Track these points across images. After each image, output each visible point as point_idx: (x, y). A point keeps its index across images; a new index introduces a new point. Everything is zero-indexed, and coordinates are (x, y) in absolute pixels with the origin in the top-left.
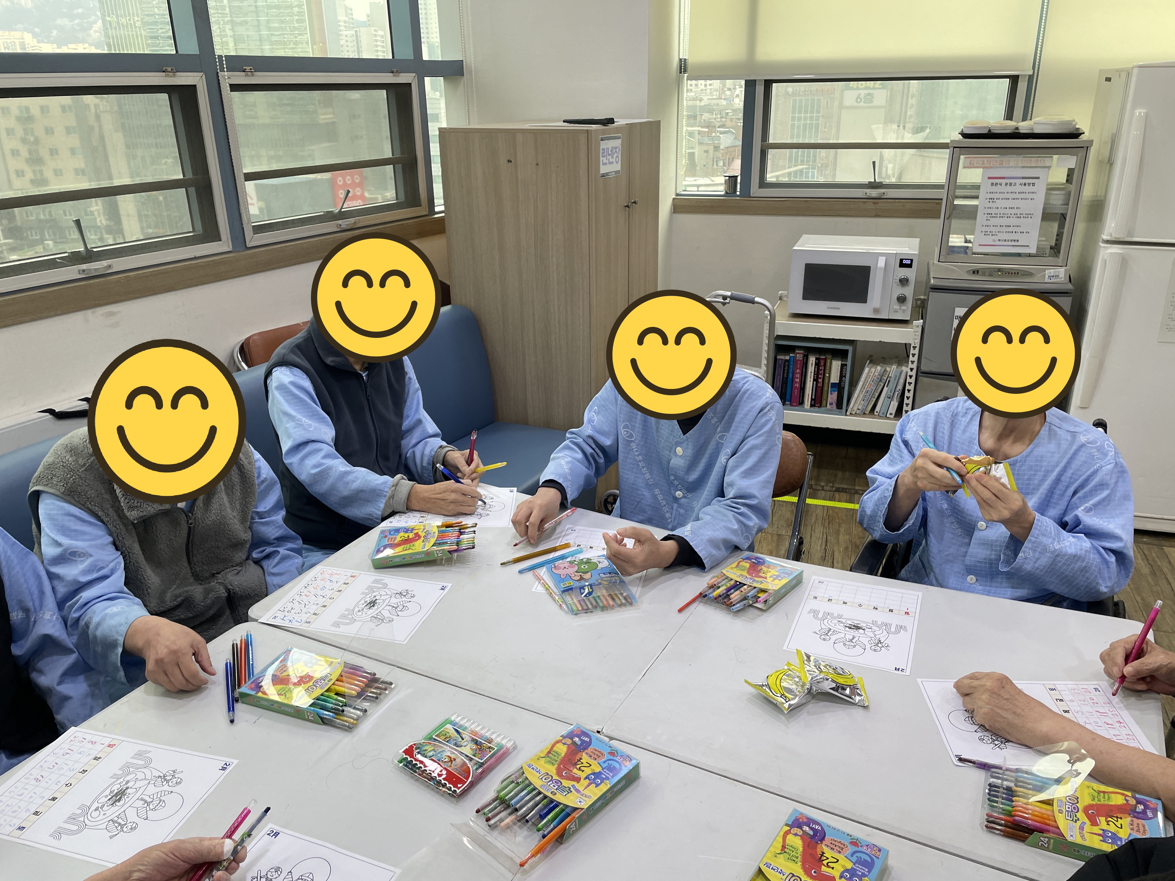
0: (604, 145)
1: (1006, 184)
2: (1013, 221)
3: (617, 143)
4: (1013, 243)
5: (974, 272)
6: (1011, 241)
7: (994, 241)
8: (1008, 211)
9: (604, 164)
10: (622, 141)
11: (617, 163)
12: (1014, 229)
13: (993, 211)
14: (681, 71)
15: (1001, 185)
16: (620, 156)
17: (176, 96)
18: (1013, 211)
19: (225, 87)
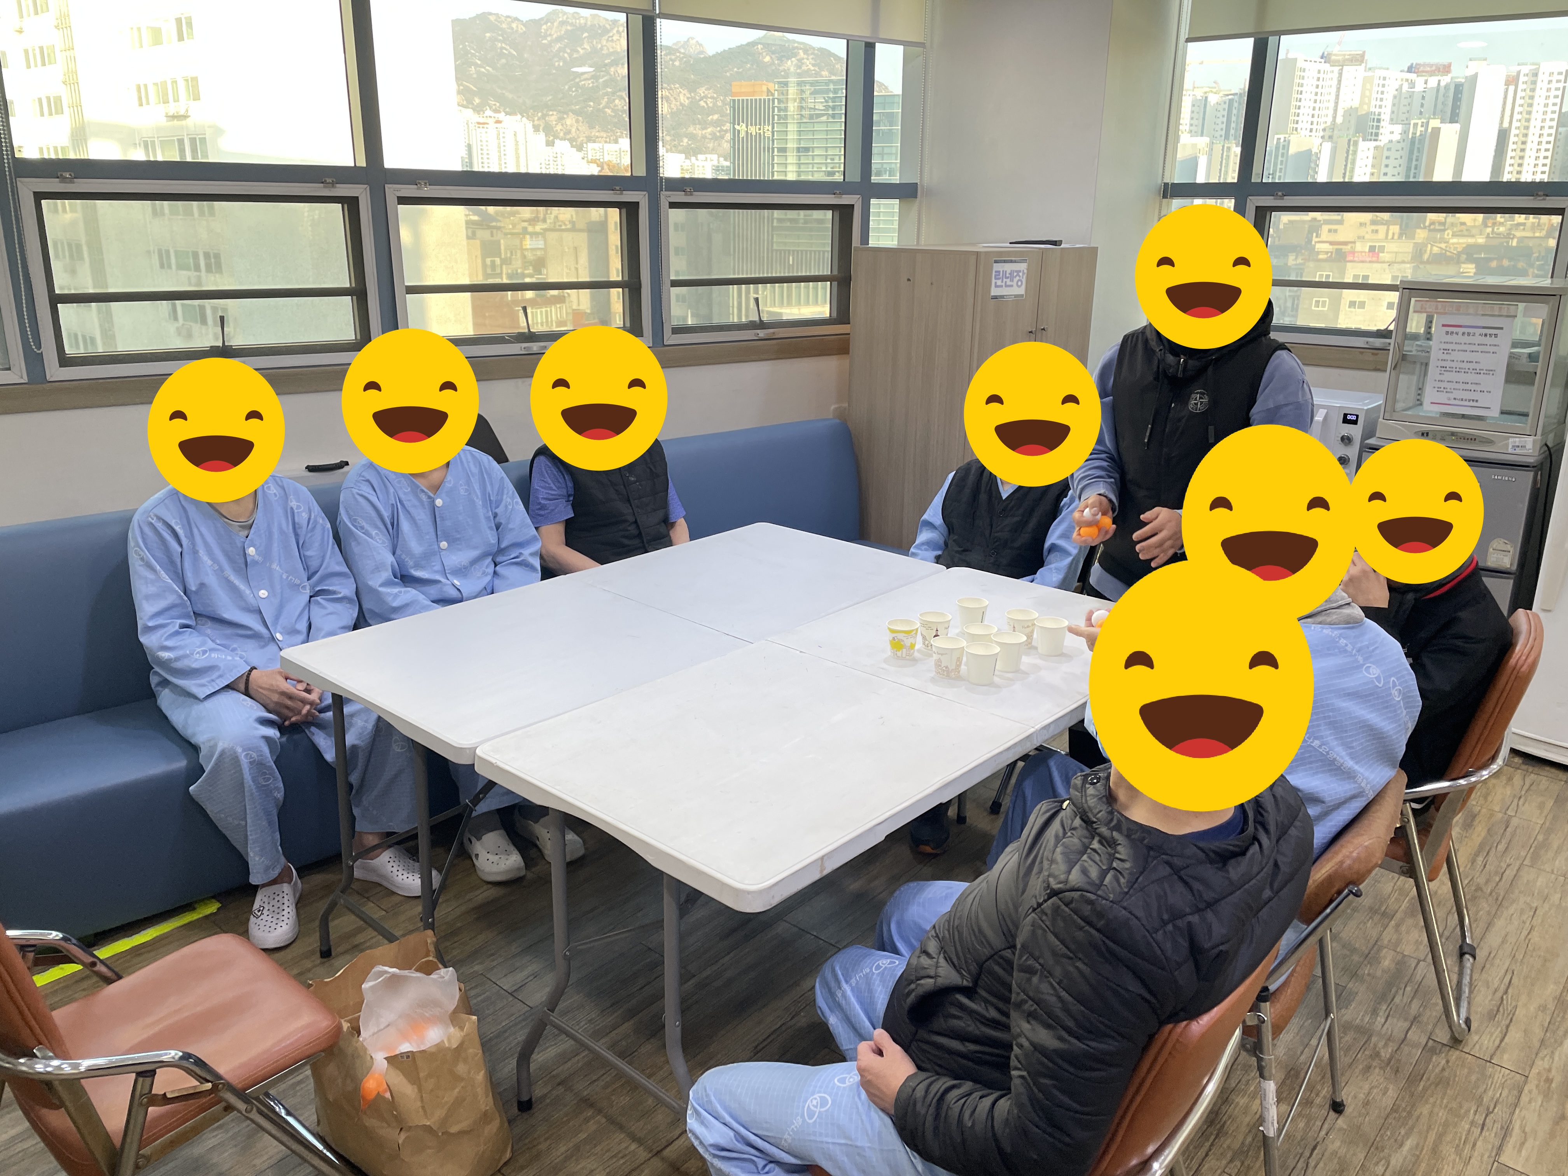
0: (999, 267)
1: (1463, 334)
3: (1023, 267)
4: (1471, 404)
5: (1423, 434)
6: (1469, 401)
7: (1449, 399)
8: (1466, 365)
9: (998, 286)
10: (1028, 266)
11: (1019, 286)
12: (1473, 387)
13: (1448, 364)
14: (1165, 196)
15: (1457, 334)
16: (1024, 281)
17: (624, 211)
18: (1471, 366)
19: (664, 204)
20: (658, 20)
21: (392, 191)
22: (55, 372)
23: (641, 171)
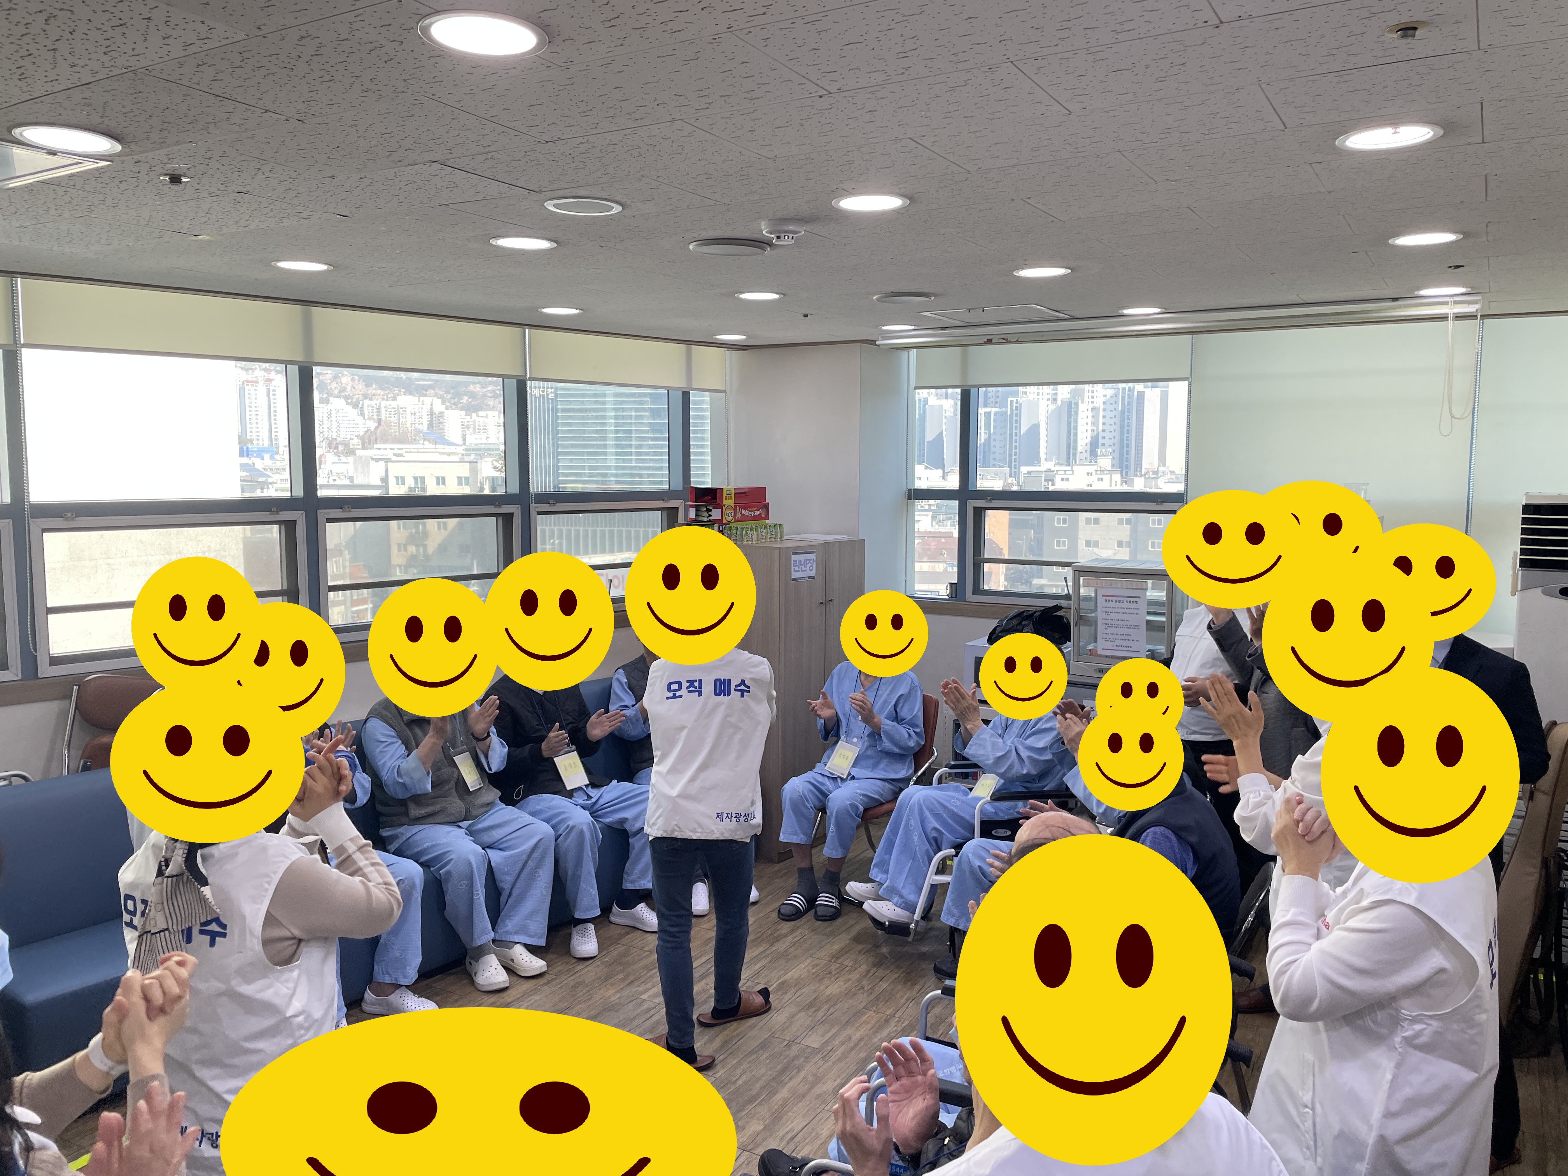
0: (794, 557)
1: (1116, 601)
2: (1125, 631)
3: (813, 556)
4: (1127, 649)
5: (1099, 671)
6: (1125, 647)
7: (1113, 646)
8: (1120, 623)
9: (795, 571)
10: (816, 556)
11: (811, 570)
12: (1127, 638)
13: (1109, 622)
14: (909, 498)
15: (1112, 601)
16: (814, 565)
17: (500, 519)
18: (1124, 623)
19: (533, 513)
20: (528, 383)
21: (322, 514)
22: (45, 670)
23: (514, 489)
